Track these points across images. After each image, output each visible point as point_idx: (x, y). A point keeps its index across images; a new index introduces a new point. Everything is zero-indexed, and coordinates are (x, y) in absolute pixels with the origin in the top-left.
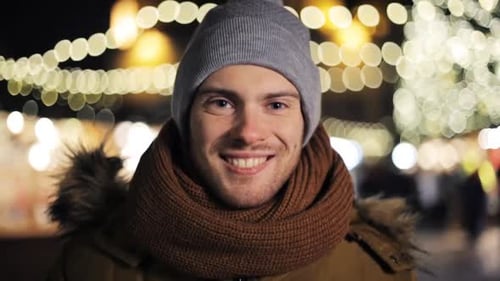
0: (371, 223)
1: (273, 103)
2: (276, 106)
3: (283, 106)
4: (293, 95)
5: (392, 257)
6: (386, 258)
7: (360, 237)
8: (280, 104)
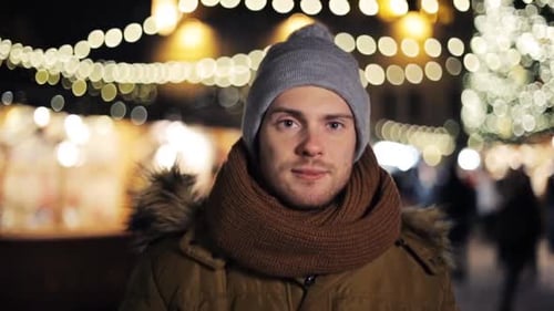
0: (412, 229)
1: (332, 122)
2: (334, 125)
3: (340, 127)
4: (347, 117)
5: (431, 260)
6: (426, 261)
7: (405, 243)
8: (337, 123)
